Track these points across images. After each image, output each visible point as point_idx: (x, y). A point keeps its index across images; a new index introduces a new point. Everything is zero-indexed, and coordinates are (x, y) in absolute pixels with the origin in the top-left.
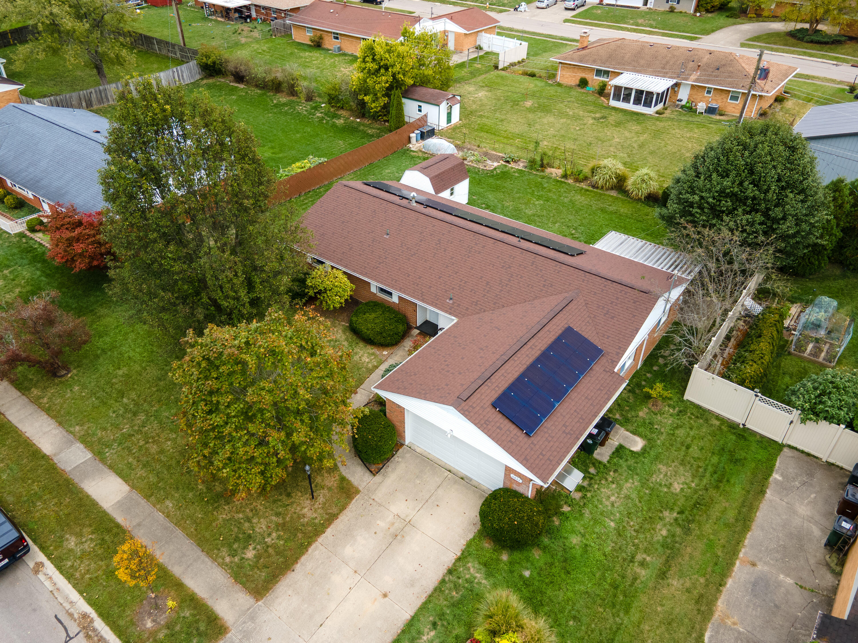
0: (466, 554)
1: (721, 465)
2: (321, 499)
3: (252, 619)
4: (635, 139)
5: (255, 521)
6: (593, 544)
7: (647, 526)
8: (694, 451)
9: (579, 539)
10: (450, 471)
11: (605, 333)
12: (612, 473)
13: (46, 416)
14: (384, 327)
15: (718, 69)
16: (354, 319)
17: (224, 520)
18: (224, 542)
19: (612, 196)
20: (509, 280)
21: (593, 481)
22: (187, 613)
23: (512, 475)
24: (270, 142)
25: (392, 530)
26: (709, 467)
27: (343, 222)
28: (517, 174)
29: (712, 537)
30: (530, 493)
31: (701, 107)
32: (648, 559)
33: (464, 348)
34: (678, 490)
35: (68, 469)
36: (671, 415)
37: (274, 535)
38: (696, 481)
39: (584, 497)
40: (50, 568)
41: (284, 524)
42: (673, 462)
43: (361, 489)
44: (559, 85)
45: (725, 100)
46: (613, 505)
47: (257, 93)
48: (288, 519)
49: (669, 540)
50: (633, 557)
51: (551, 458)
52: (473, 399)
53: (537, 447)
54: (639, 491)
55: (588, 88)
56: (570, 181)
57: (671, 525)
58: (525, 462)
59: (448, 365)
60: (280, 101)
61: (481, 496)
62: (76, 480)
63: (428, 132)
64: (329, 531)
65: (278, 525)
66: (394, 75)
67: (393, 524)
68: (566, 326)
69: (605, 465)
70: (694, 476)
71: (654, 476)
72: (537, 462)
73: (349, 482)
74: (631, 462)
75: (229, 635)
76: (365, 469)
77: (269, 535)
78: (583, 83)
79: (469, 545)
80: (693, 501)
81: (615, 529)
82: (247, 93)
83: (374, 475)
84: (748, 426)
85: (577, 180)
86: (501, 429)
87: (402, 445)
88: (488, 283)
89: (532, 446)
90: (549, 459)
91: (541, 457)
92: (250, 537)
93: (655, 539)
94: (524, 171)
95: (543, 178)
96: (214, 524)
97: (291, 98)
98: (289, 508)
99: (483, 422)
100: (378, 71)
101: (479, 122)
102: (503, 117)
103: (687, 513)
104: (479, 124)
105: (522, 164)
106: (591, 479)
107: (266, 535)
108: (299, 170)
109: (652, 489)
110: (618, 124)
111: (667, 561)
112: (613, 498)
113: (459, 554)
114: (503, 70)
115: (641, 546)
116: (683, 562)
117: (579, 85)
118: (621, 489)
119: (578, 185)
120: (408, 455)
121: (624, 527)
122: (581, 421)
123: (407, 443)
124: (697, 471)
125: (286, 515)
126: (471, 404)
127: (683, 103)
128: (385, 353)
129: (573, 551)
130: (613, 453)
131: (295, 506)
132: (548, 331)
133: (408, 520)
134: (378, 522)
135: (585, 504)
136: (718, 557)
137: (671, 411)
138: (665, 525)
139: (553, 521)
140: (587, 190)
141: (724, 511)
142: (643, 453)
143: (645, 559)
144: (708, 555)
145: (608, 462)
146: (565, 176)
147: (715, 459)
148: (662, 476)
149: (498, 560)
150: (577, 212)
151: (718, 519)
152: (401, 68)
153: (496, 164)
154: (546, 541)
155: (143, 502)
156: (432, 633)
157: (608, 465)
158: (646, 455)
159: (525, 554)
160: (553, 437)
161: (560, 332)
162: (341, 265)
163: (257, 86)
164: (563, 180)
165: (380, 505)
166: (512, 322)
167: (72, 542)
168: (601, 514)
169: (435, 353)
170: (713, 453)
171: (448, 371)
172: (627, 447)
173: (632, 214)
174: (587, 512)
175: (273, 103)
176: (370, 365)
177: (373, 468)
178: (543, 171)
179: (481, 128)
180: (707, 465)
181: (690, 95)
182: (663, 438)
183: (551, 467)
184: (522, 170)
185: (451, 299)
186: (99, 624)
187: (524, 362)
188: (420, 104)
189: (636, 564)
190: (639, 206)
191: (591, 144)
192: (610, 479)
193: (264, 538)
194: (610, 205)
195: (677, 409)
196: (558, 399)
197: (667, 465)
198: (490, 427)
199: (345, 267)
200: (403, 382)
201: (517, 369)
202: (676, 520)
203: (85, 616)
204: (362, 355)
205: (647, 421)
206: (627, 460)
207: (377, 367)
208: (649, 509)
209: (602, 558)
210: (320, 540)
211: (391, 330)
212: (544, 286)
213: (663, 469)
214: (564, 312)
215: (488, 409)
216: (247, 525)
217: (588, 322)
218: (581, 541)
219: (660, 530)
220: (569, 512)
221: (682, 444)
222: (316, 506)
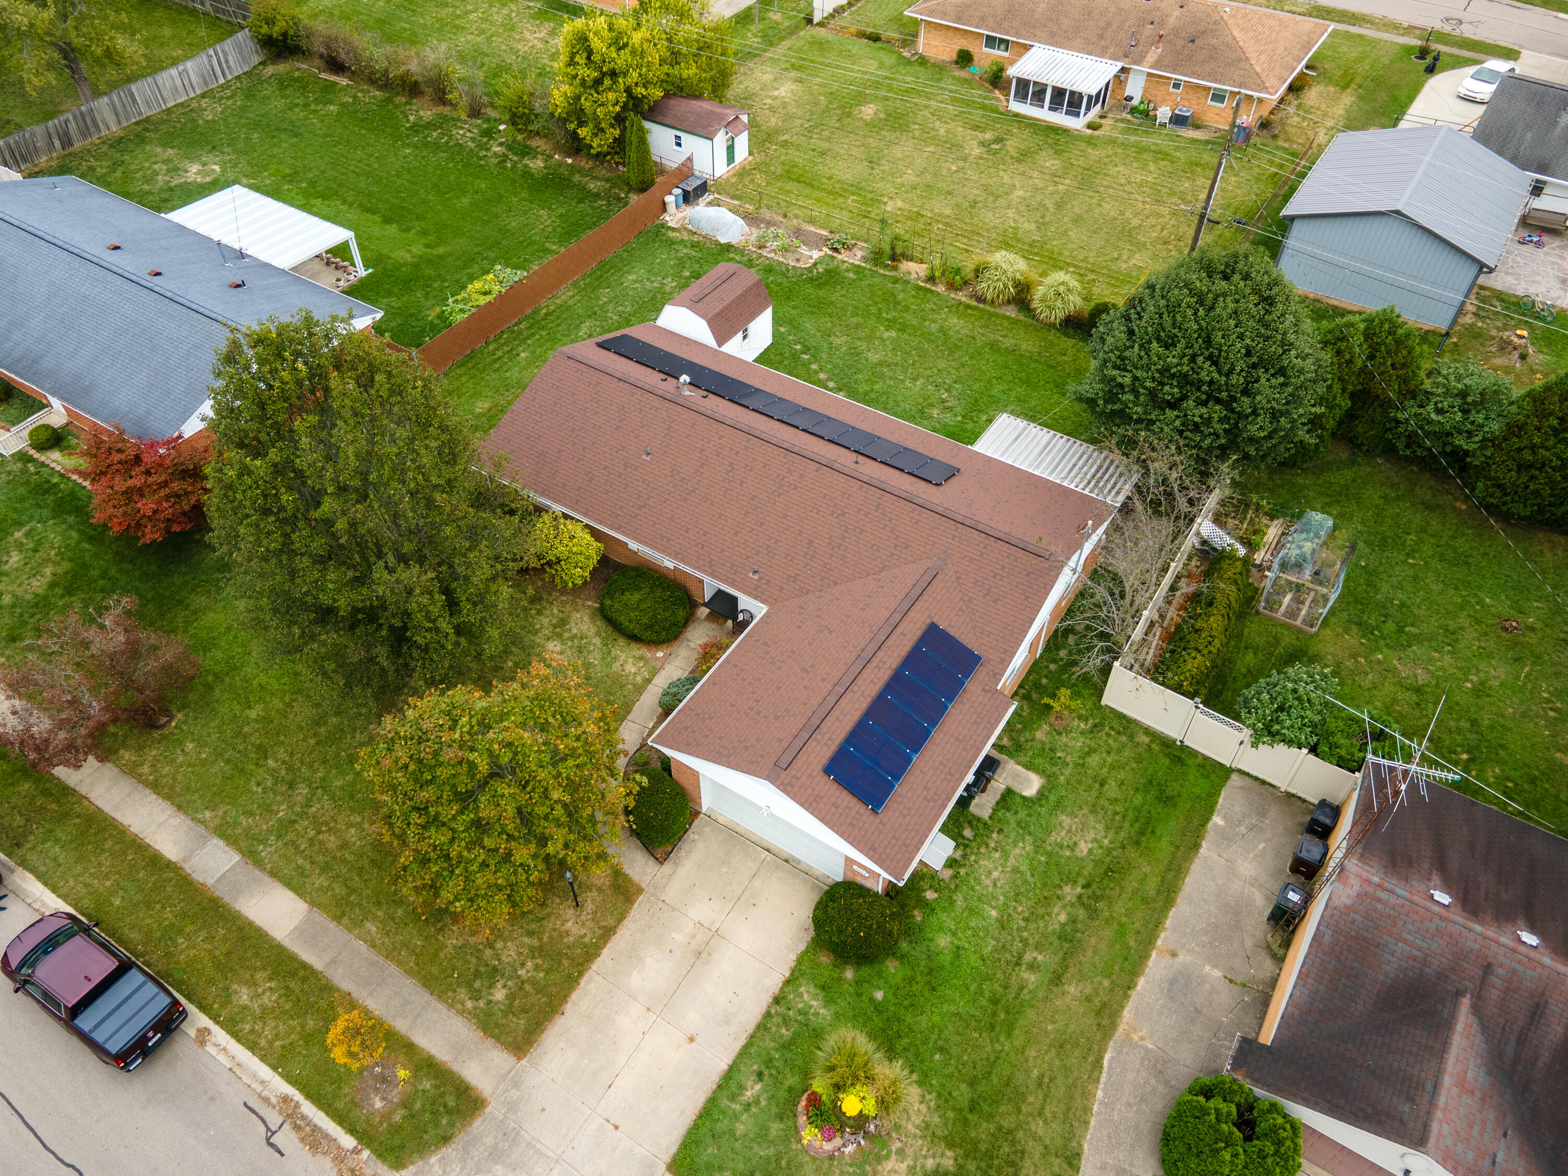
0: (797, 974)
1: (1146, 808)
2: (589, 907)
3: (517, 1084)
4: (1050, 188)
5: (499, 945)
6: (967, 946)
7: (1041, 911)
8: (1111, 789)
9: (948, 939)
10: (768, 851)
11: (986, 628)
12: (994, 835)
13: (154, 797)
14: (655, 616)
15: (1193, 41)
16: (608, 602)
17: (454, 947)
18: (461, 980)
19: (1009, 318)
20: (843, 538)
21: (968, 851)
22: (427, 1085)
23: (855, 867)
24: (418, 219)
25: (693, 945)
26: (1130, 812)
27: (573, 430)
28: (852, 275)
29: (1124, 919)
30: (880, 888)
31: (1164, 113)
32: (1040, 958)
33: (779, 668)
34: (1086, 851)
35: (210, 882)
36: (1082, 733)
37: (529, 965)
38: (1111, 835)
39: (955, 876)
40: (220, 1035)
41: (541, 948)
42: (1081, 808)
43: (644, 886)
44: (923, 61)
45: (1203, 101)
46: (995, 884)
47: (374, 97)
48: (545, 939)
49: (1068, 929)
50: (1020, 958)
51: (908, 842)
52: (797, 764)
53: (888, 827)
54: (1032, 859)
55: (972, 69)
56: (941, 289)
57: (1072, 905)
58: (871, 853)
59: (757, 701)
60: (421, 118)
61: (814, 887)
62: (227, 899)
63: (695, 189)
64: (606, 952)
65: (532, 949)
66: (628, 90)
67: (694, 936)
68: (928, 621)
69: (985, 824)
70: (1107, 828)
71: (1053, 834)
72: (888, 851)
73: (626, 878)
74: (1022, 814)
75: (488, 1109)
76: (647, 855)
77: (523, 965)
78: (965, 58)
79: (800, 961)
80: (1105, 867)
81: (997, 920)
82: (355, 97)
83: (662, 863)
84: (1187, 743)
85: (951, 286)
86: (837, 807)
87: (698, 813)
88: (810, 543)
89: (881, 827)
90: (904, 844)
91: (893, 842)
92: (495, 969)
93: (1050, 928)
94: (865, 268)
95: (896, 281)
96: (442, 954)
97: (441, 108)
98: (545, 922)
99: (812, 798)
100: (598, 82)
101: (783, 157)
102: (825, 145)
103: (1094, 886)
104: (783, 164)
105: (859, 254)
106: (966, 846)
107: (517, 965)
108: (483, 300)
109: (1050, 855)
110: (1023, 156)
111: (1064, 959)
112: (995, 874)
113: (787, 974)
114: (821, 24)
115: (1031, 941)
116: (1084, 960)
117: (957, 63)
118: (1006, 860)
119: (953, 296)
120: (707, 830)
121: (1010, 915)
122: (949, 777)
123: (704, 810)
124: (1113, 820)
125: (543, 933)
126: (793, 772)
127: (1135, 102)
128: (660, 654)
129: (941, 958)
130: (998, 803)
131: (553, 918)
132: (902, 634)
133: (714, 930)
134: (674, 935)
135: (956, 886)
136: (1129, 948)
137: (1082, 725)
138: (1064, 907)
139: (914, 916)
140: (968, 306)
141: (1143, 881)
142: (1039, 799)
143: (1035, 959)
144: (1117, 946)
145: (990, 818)
146: (931, 279)
147: (1138, 799)
148: (1063, 833)
149: (840, 979)
150: (951, 353)
151: (1135, 892)
152: (640, 75)
153: (816, 254)
154: (904, 945)
155: (332, 925)
156: (758, 1087)
157: (989, 822)
158: (1044, 802)
159: (877, 967)
160: (909, 809)
161: (919, 633)
162: (579, 512)
163: (372, 81)
164: (928, 286)
165: (674, 909)
166: (848, 617)
167: (244, 996)
168: (979, 899)
169: (738, 675)
170: (1137, 790)
171: (758, 713)
172: (1018, 791)
173: (1039, 353)
174: (959, 898)
175: (408, 121)
176: (639, 679)
177: (659, 853)
178: (895, 268)
179: (788, 172)
180: (1127, 810)
181: (1146, 90)
182: (1067, 772)
183: (907, 855)
184: (859, 266)
185: (755, 572)
186: (308, 1109)
187: (867, 692)
188: (679, 133)
189: (1024, 967)
190: (1052, 336)
191: (975, 203)
192: (992, 845)
193: (516, 971)
194: (1005, 336)
195: (1091, 722)
196: (916, 748)
197: (1073, 815)
198: (821, 806)
199: (585, 514)
201: (857, 706)
202: (1080, 897)
203: (286, 1099)
204: (626, 662)
205: (1047, 747)
206: (1016, 813)
207: (648, 681)
208: (1044, 885)
209: (979, 963)
210: (594, 967)
211: (666, 620)
212: (896, 547)
213: (1065, 820)
214: (925, 597)
215: (819, 778)
216: (488, 952)
217: (960, 609)
218: (952, 943)
219: (1058, 914)
220: (935, 900)
221: (1095, 778)
222: (583, 918)
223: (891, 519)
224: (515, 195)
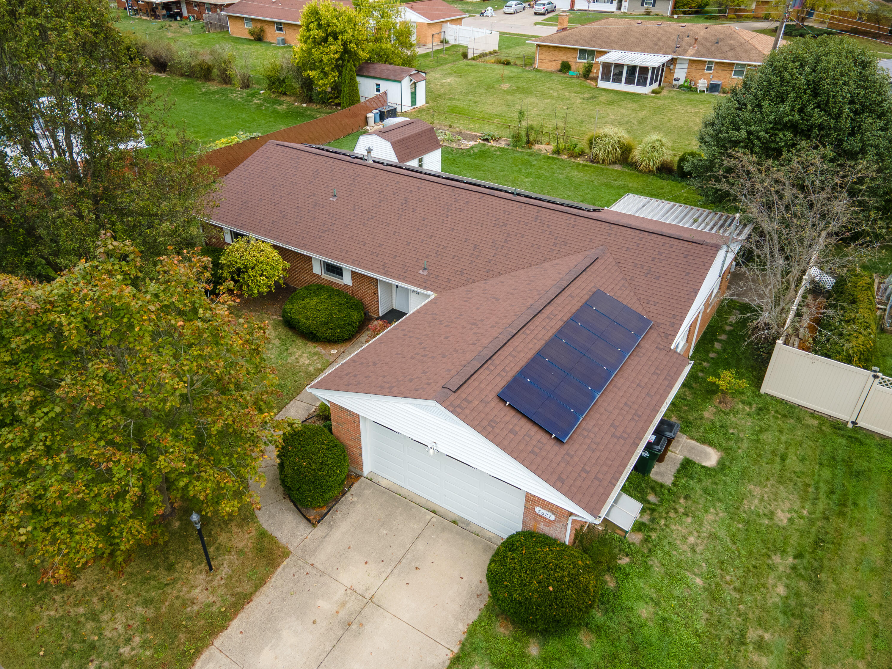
0: (468, 648)
1: (838, 481)
2: (225, 571)
4: (634, 115)
5: (105, 617)
6: (675, 618)
7: (752, 581)
8: (794, 463)
9: (651, 610)
10: (434, 512)
11: (651, 299)
12: (682, 501)
14: (331, 315)
15: (717, 43)
16: (288, 307)
17: (50, 619)
18: (46, 659)
19: (616, 171)
20: (506, 241)
21: (656, 515)
23: (537, 509)
24: (193, 126)
25: (342, 615)
26: (821, 485)
27: (274, 186)
28: (498, 153)
29: (857, 592)
30: (567, 538)
31: (702, 84)
32: (767, 636)
33: (447, 326)
34: (785, 521)
36: (748, 415)
37: (137, 640)
38: (808, 505)
39: (647, 540)
41: (156, 619)
42: (768, 479)
43: (291, 549)
44: (538, 71)
45: (728, 76)
46: (694, 551)
47: (182, 82)
48: (164, 609)
49: (792, 603)
50: (743, 636)
51: (601, 476)
52: (468, 389)
53: (576, 459)
54: (729, 526)
55: (571, 73)
56: (564, 157)
57: (788, 577)
58: (559, 484)
59: (424, 348)
60: (210, 90)
61: (486, 548)
63: (388, 111)
64: (235, 625)
65: (145, 621)
66: (345, 44)
67: (344, 604)
68: (595, 289)
69: (669, 490)
70: (803, 500)
71: (745, 501)
72: (578, 483)
73: (272, 539)
74: (707, 483)
76: (299, 517)
77: (128, 640)
78: (565, 67)
79: (472, 632)
80: (813, 537)
81: (705, 589)
82: (170, 82)
83: (314, 525)
84: (861, 423)
85: (573, 155)
86: (516, 434)
87: (358, 476)
88: (475, 246)
89: (568, 458)
90: (596, 478)
91: (584, 475)
92: (92, 647)
93: (770, 602)
94: (508, 149)
95: (531, 155)
96: (33, 628)
97: (224, 86)
98: (169, 590)
99: (485, 423)
100: (325, 40)
101: (449, 104)
102: (478, 99)
103: (807, 556)
104: (449, 106)
105: (503, 143)
106: (653, 511)
107: (121, 641)
108: (223, 146)
109: (747, 522)
110: (610, 103)
111: (799, 638)
112: (692, 539)
113: (456, 650)
114: (473, 59)
115: (750, 615)
116: (824, 639)
117: (560, 71)
118: (701, 524)
119: (573, 160)
120: (367, 492)
121: (718, 584)
122: (636, 418)
123: (366, 473)
124: (806, 491)
125: (162, 602)
126: (464, 396)
127: (681, 82)
128: (334, 351)
129: (646, 631)
130: (679, 471)
131: (178, 585)
132: (570, 295)
133: (368, 596)
134: (320, 602)
135: (650, 550)
137: (747, 409)
138: (780, 578)
139: (606, 582)
140: (586, 166)
141: (863, 549)
142: (722, 469)
143: (761, 637)
144: (861, 622)
145: (674, 484)
146: (557, 152)
147: (826, 473)
148: (756, 501)
149: (523, 655)
150: (576, 188)
151: (859, 562)
152: (353, 36)
153: (472, 143)
154: (598, 615)
157: (674, 489)
158: (727, 471)
159: (568, 641)
160: (598, 444)
161: (587, 297)
162: (271, 237)
163: (182, 75)
164: (554, 156)
165: (323, 573)
166: (515, 289)
168: (679, 565)
169: (405, 335)
170: (821, 464)
171: (425, 356)
172: (697, 462)
173: (643, 188)
174: (655, 563)
175: (201, 91)
176: (311, 369)
177: (313, 514)
178: (530, 148)
179: (452, 110)
180: (817, 483)
181: (688, 74)
182: (745, 445)
183: (602, 490)
184: (504, 148)
185: (425, 269)
187: (540, 336)
188: (378, 82)
189: (751, 648)
190: (651, 179)
191: (582, 121)
192: (682, 510)
193: (118, 648)
194: (615, 180)
195: (755, 406)
196: (599, 387)
197: (759, 484)
198: (497, 431)
199: (276, 239)
200: (355, 376)
201: (531, 346)
202: (794, 568)
204: (301, 356)
205: (718, 424)
206: (700, 481)
208: (751, 553)
209: (694, 640)
210: (218, 642)
211: (341, 319)
212: (555, 245)
213: (757, 490)
214: (589, 272)
215: (493, 404)
216: (90, 625)
217: (623, 286)
218: (656, 614)
219: (774, 586)
220: (628, 565)
221: (774, 453)
222: (215, 583)
223: (549, 226)
224: (264, 120)
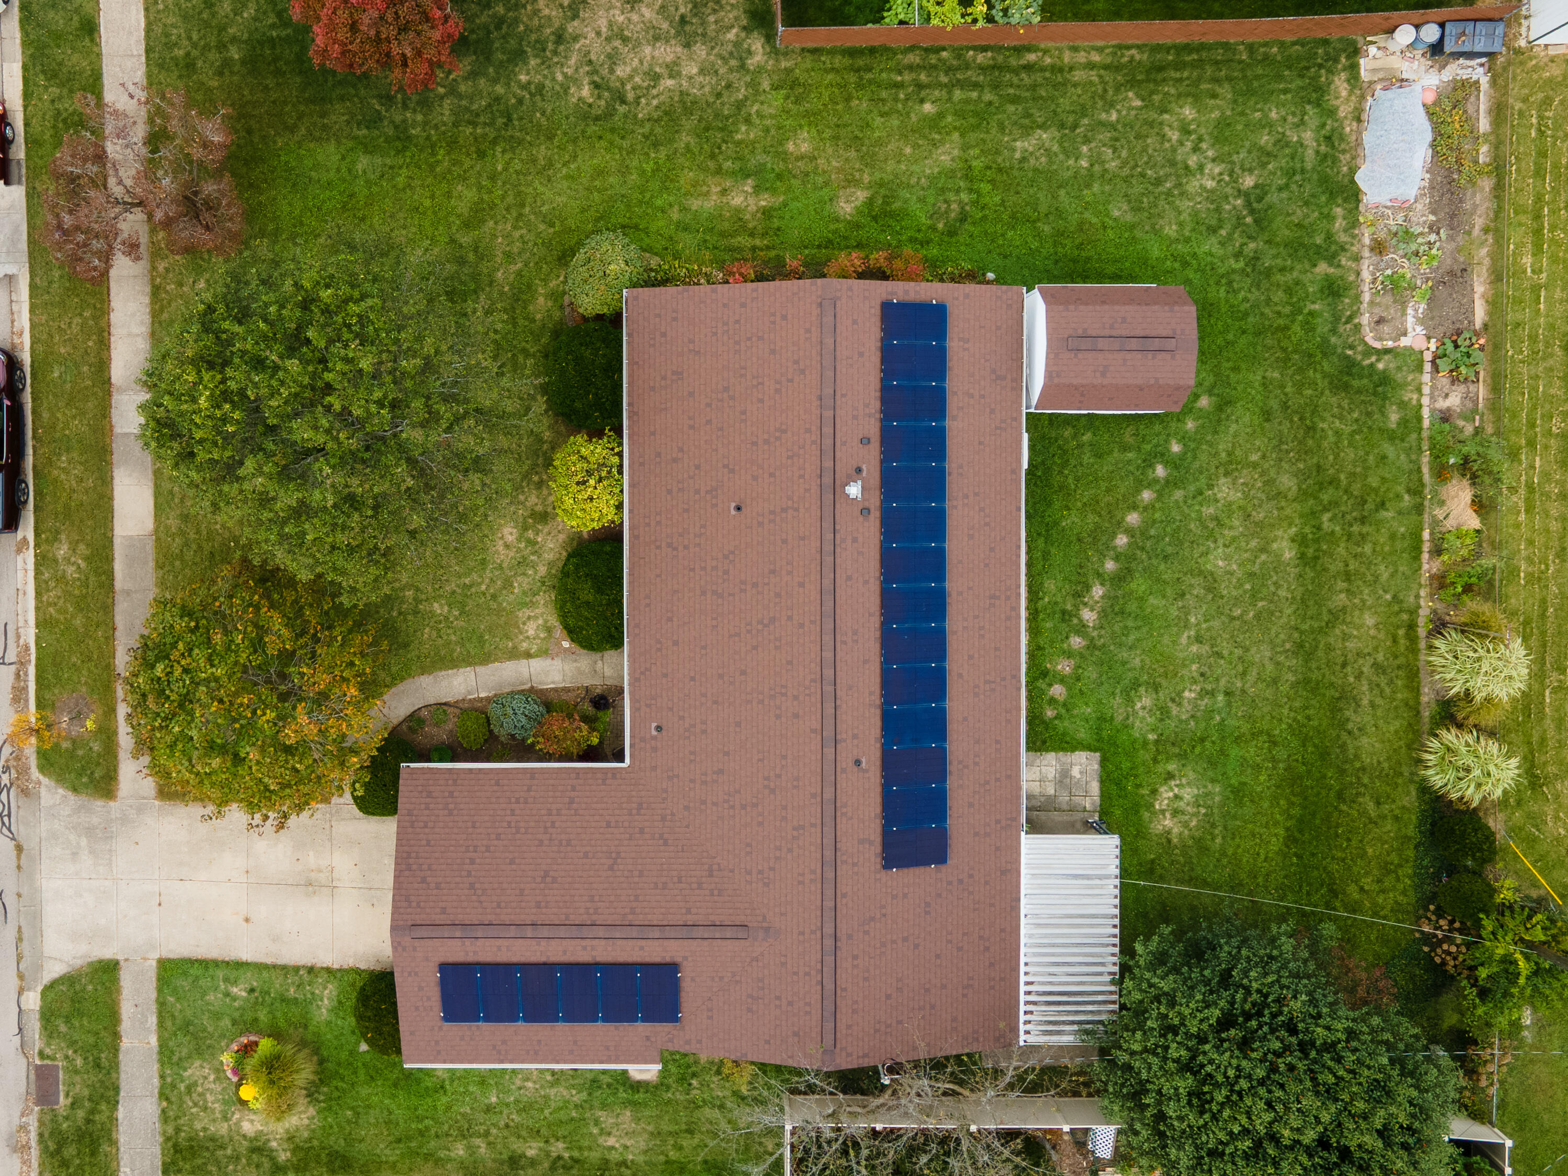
0: (339, 975)
3: (140, 810)
6: (449, 1094)
7: (524, 1133)
8: (690, 1141)
9: (445, 1077)
22: (96, 747)
25: (313, 875)
26: (675, 1164)
32: (482, 1150)
34: (607, 1144)
35: (118, 430)
38: (640, 1158)
40: (30, 556)
42: (649, 1124)
46: (520, 1089)
49: (523, 1161)
50: (471, 1136)
51: (443, 1053)
52: (426, 943)
53: (442, 1034)
54: (566, 1107)
56: (1429, 568)
57: (548, 1154)
58: (408, 1033)
62: (115, 457)
67: (320, 871)
68: (678, 959)
71: (605, 1113)
72: (421, 1044)
75: (112, 804)
79: (350, 971)
80: (603, 1166)
81: (489, 1105)
86: (420, 990)
88: (721, 772)
89: (436, 1028)
90: (438, 1051)
91: (433, 1043)
93: (514, 1147)
94: (1419, 429)
99: (408, 970)
103: (579, 1166)
109: (582, 1118)
113: (336, 966)
115: (491, 1137)
118: (549, 1088)
119: (1424, 591)
121: (501, 1112)
122: (531, 1052)
124: (657, 1154)
126: (416, 945)
128: (566, 644)
133: (334, 884)
134: (311, 853)
138: (541, 1149)
143: (479, 1147)
147: (695, 1167)
148: (612, 1120)
150: (1293, 652)
153: (1412, 338)
155: (152, 564)
156: (244, 994)
158: (632, 1091)
160: (473, 1040)
161: (657, 960)
164: (1426, 546)
165: (330, 840)
167: (62, 550)
168: (497, 1083)
170: (705, 1161)
176: (524, 646)
180: (675, 1160)
182: (680, 1097)
184: (1419, 419)
185: (659, 728)
186: (32, 670)
189: (465, 1142)
197: (637, 1120)
201: (527, 954)
202: (559, 1158)
203: (27, 648)
204: (536, 618)
207: (529, 655)
208: (549, 1126)
209: (443, 1108)
213: (627, 1116)
215: (431, 964)
217: (721, 977)
219: (531, 1147)
221: (690, 1122)
